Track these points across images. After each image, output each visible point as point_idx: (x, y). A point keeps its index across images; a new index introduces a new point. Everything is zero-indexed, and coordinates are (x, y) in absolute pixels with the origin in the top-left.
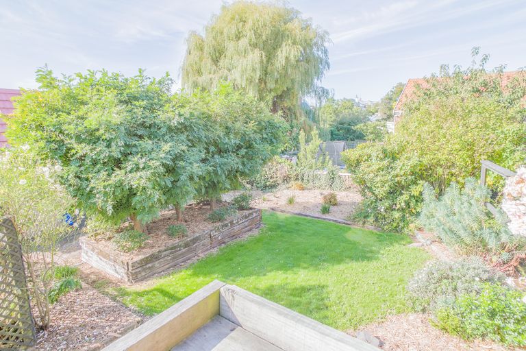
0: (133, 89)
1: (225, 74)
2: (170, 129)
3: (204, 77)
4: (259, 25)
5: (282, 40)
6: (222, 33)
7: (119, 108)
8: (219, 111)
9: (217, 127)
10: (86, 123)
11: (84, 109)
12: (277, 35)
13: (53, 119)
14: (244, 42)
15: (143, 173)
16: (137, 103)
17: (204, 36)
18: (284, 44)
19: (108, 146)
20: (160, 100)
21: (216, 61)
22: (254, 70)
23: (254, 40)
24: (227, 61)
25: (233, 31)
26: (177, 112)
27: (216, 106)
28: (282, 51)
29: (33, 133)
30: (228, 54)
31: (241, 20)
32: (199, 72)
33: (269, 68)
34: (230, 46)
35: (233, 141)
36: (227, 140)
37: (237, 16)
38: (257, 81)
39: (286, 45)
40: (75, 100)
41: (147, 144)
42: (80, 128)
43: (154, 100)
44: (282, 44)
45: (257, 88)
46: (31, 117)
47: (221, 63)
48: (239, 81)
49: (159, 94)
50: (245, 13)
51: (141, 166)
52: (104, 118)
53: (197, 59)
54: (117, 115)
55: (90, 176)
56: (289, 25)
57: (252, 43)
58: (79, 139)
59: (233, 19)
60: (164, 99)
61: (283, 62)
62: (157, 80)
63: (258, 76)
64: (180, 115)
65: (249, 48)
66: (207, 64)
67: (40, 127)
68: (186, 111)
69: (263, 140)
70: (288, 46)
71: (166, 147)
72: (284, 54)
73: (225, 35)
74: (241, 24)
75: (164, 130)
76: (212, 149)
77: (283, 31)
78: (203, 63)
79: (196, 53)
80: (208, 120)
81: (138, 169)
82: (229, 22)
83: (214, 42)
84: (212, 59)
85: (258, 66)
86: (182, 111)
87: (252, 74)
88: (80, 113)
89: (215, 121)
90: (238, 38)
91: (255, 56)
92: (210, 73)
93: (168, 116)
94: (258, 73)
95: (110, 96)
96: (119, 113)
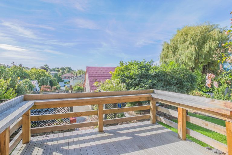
0: (142, 65)
1: (178, 57)
2: (152, 76)
3: (169, 59)
4: (194, 35)
5: (207, 40)
6: (177, 41)
7: (138, 70)
8: (169, 71)
9: (168, 76)
10: (130, 74)
11: (130, 70)
12: (204, 38)
13: (123, 73)
14: (187, 43)
15: (143, 88)
16: (143, 69)
17: (169, 43)
18: (208, 41)
19: (135, 80)
20: (149, 68)
21: (174, 53)
22: (192, 54)
23: (192, 42)
24: (179, 52)
25: (182, 40)
26: (154, 71)
27: (168, 69)
28: (207, 45)
29: (118, 77)
30: (180, 49)
31: (186, 34)
32: (167, 57)
33: (200, 53)
34: (181, 46)
35: (174, 81)
36: (172, 81)
37: (184, 34)
38: (193, 59)
39: (209, 42)
40: (127, 69)
41: (145, 80)
42: (129, 75)
43: (148, 68)
44: (207, 41)
45: (194, 62)
46: (118, 73)
47: (176, 53)
48: (184, 60)
49: (150, 66)
50: (188, 31)
51: (143, 86)
52: (135, 73)
53: (166, 52)
54: (137, 72)
55: (130, 88)
56: (211, 33)
57: (191, 43)
58: (128, 78)
59: (182, 35)
60: (151, 67)
61: (208, 50)
62: (149, 62)
63: (194, 57)
64: (155, 72)
65: (189, 45)
66: (170, 54)
67: (119, 75)
68: (157, 71)
69: (187, 81)
70: (210, 42)
71: (150, 81)
72: (208, 45)
73: (178, 41)
74: (186, 36)
75: (150, 76)
76: (166, 83)
77: (208, 36)
78: (168, 54)
79: (166, 50)
80: (165, 74)
81: (142, 87)
82: (181, 36)
83: (173, 45)
84: (173, 52)
85: (194, 53)
86: (156, 71)
87: (191, 56)
88: (129, 72)
89: (168, 75)
90: (184, 42)
91: (192, 49)
92: (172, 57)
93: (152, 72)
94: (194, 56)
95: (136, 67)
96: (138, 71)
